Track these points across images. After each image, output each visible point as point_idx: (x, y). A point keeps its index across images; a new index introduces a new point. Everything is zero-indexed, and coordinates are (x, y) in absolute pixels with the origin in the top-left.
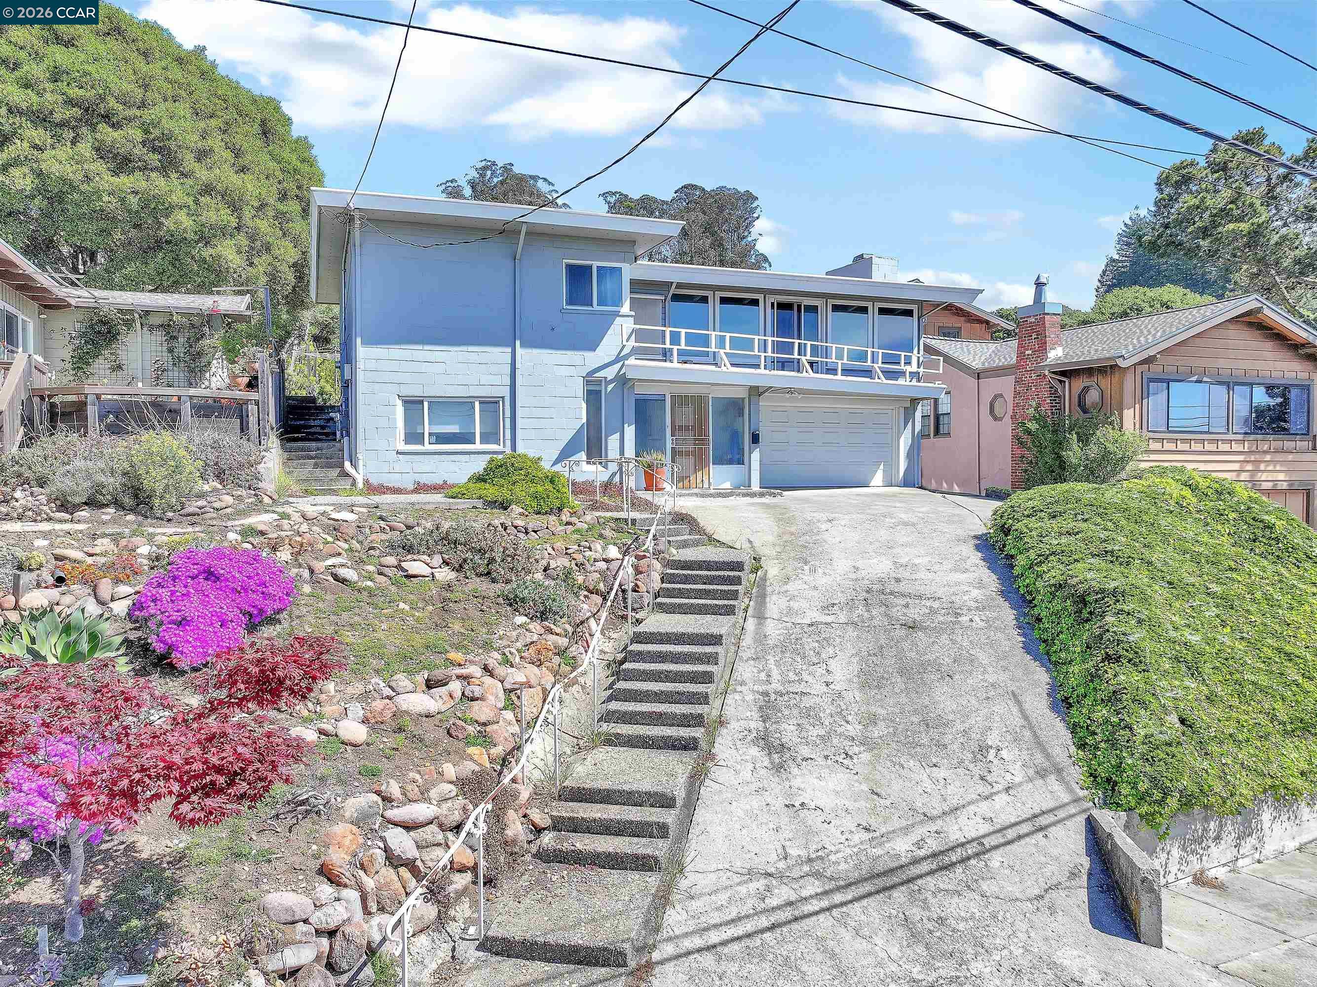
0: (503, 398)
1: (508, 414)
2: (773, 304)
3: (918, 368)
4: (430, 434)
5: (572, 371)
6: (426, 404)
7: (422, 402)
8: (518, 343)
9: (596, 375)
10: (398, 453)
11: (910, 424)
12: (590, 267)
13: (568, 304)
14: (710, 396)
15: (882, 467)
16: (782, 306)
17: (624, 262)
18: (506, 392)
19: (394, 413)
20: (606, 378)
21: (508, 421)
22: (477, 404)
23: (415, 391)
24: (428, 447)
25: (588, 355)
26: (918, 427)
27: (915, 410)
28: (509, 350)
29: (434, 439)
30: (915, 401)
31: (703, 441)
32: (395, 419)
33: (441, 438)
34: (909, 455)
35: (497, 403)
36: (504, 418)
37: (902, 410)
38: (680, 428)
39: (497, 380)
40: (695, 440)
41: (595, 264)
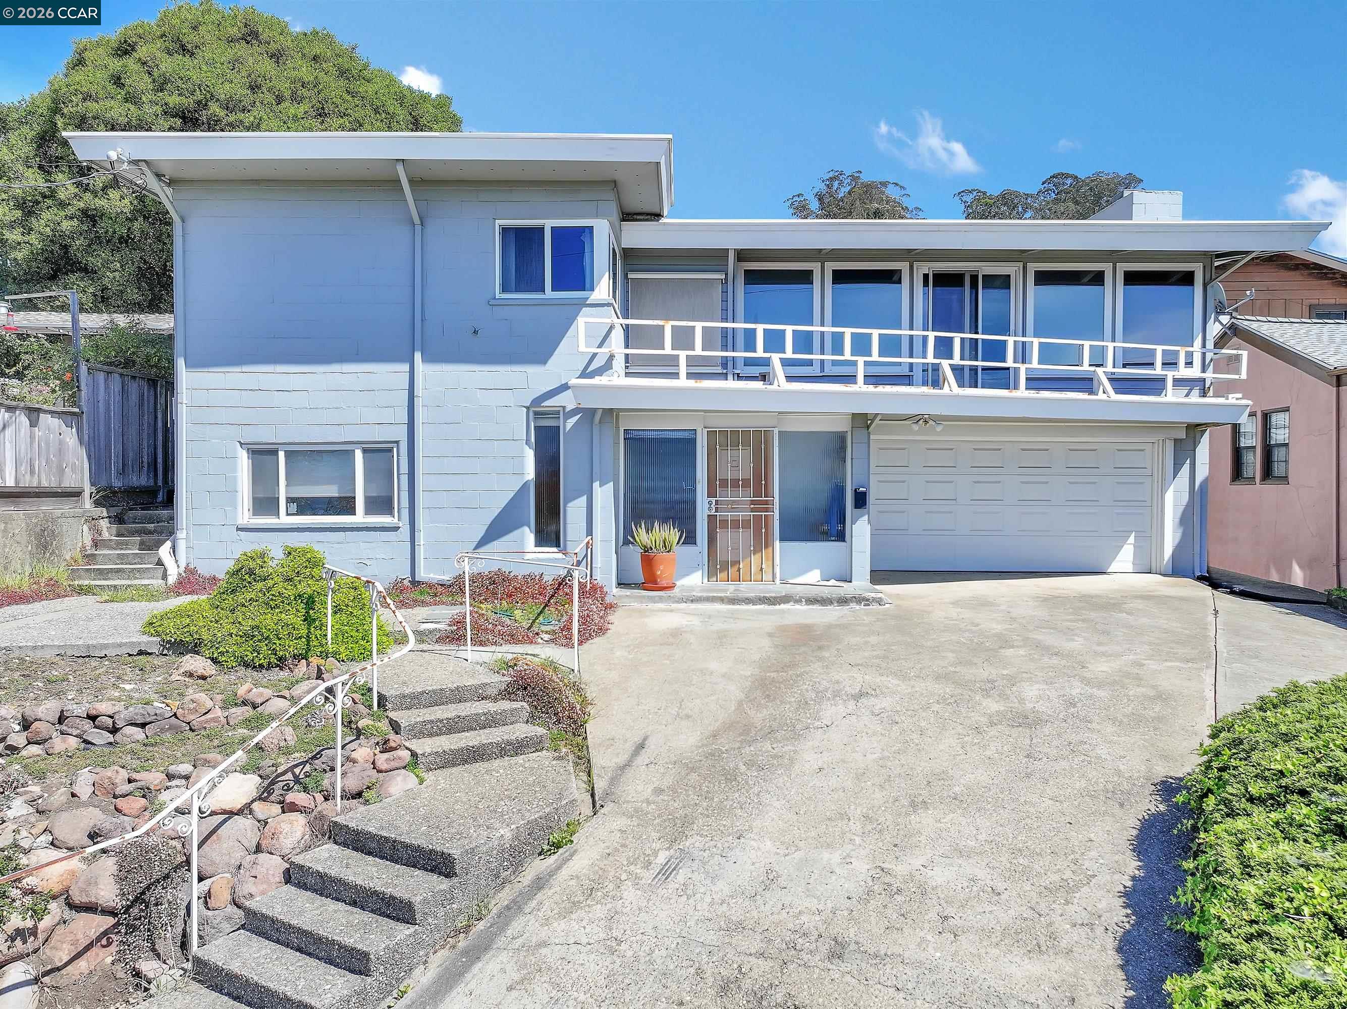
0: (397, 442)
1: (405, 468)
2: (926, 277)
3: (1204, 371)
4: (290, 500)
5: (507, 398)
6: (281, 454)
7: (275, 453)
8: (418, 356)
9: (547, 403)
10: (238, 529)
11: (1186, 468)
12: (541, 230)
13: (504, 289)
14: (776, 431)
15: (1132, 539)
16: (944, 280)
17: (597, 216)
18: (401, 434)
19: (234, 470)
20: (564, 407)
21: (405, 479)
22: (359, 455)
23: (265, 436)
24: (285, 520)
25: (532, 370)
26: (1202, 472)
27: (1195, 444)
28: (406, 367)
29: (294, 507)
30: (1195, 430)
31: (766, 506)
32: (235, 478)
33: (305, 506)
34: (1185, 520)
35: (390, 450)
36: (398, 474)
37: (1170, 446)
38: (724, 483)
39: (387, 416)
40: (752, 502)
41: (549, 224)
